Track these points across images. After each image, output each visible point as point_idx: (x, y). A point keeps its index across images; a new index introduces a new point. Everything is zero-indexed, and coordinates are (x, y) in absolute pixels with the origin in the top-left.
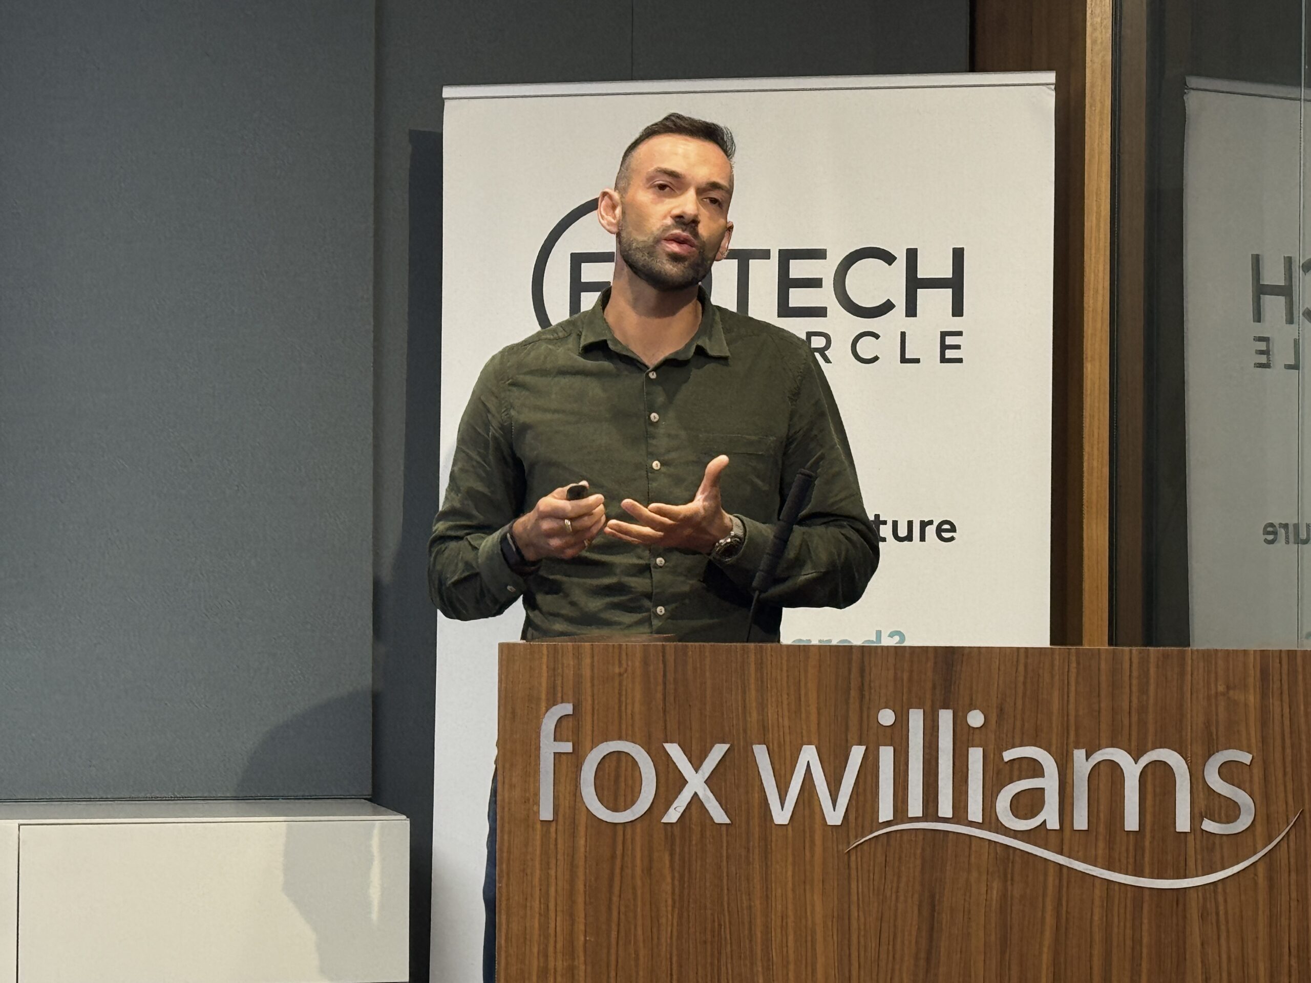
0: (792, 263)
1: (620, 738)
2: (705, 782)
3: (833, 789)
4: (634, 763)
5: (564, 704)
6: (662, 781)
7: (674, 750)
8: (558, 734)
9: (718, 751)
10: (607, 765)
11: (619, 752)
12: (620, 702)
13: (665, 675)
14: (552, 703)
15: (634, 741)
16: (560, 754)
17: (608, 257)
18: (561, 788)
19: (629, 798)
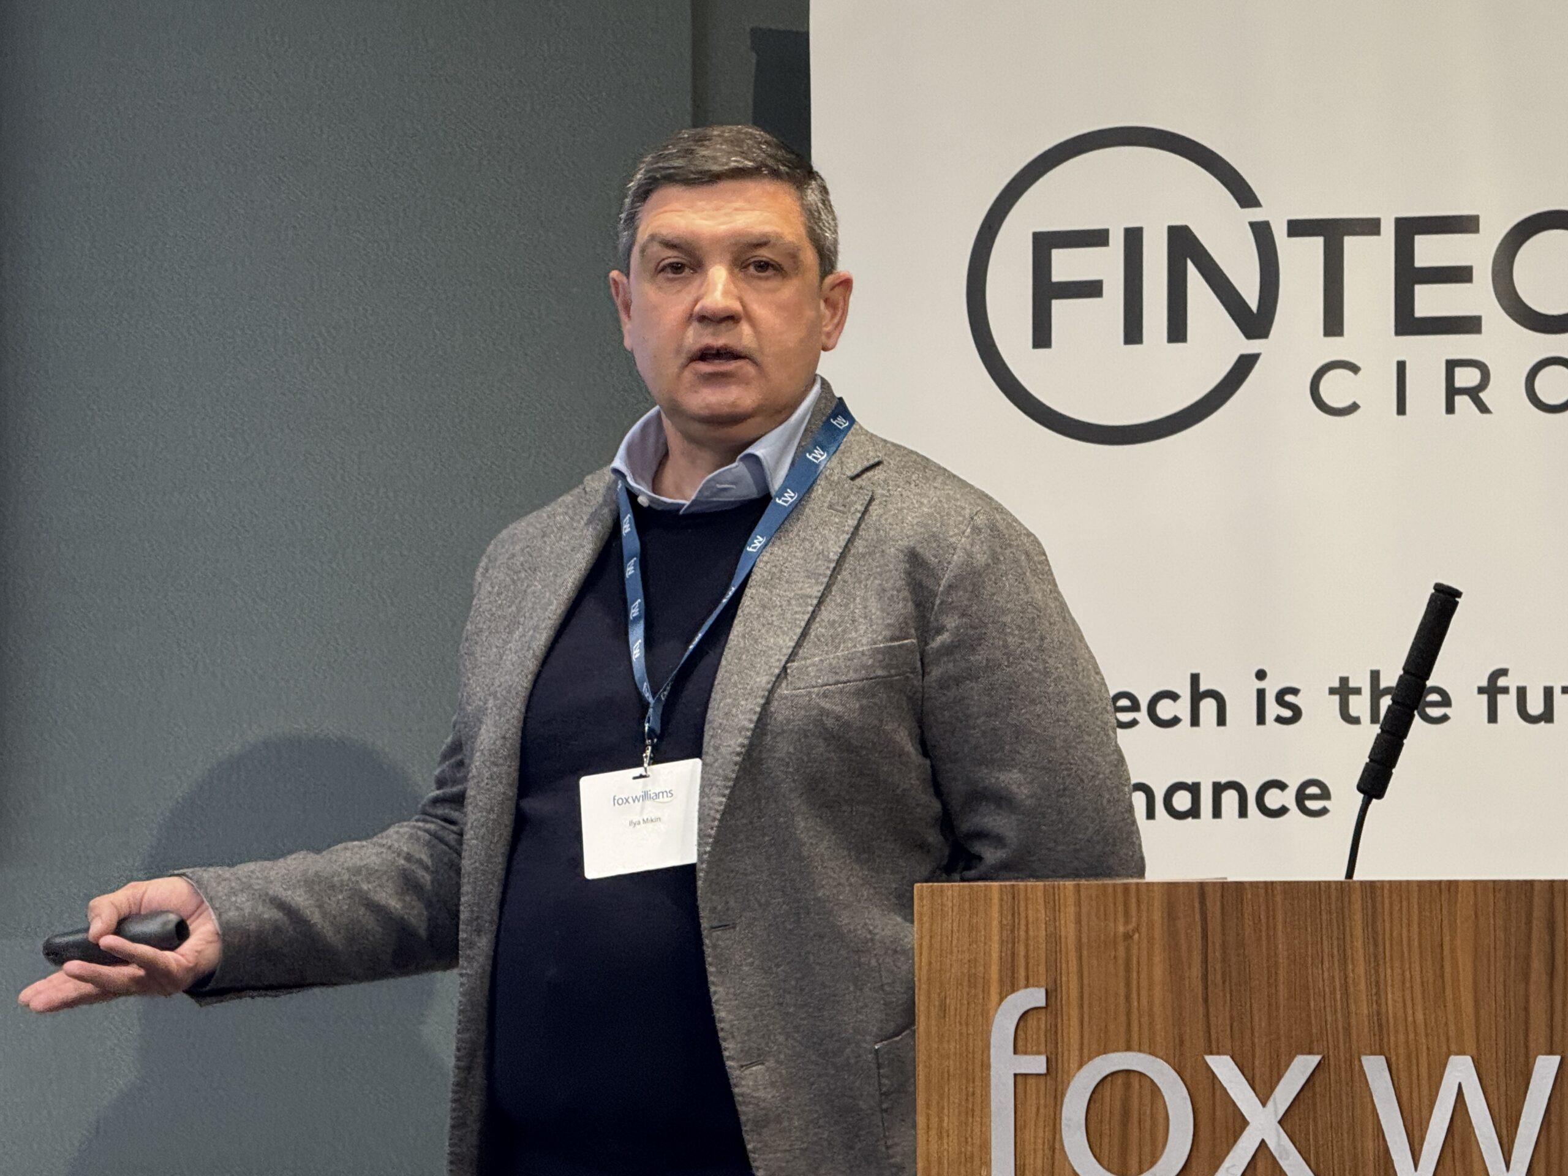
0: (1420, 240)
1: (1129, 1049)
2: (1280, 1122)
3: (1504, 1132)
4: (1155, 1090)
5: (1028, 990)
6: (1204, 1119)
7: (1223, 1067)
8: (1020, 1043)
9: (1302, 1067)
10: (1107, 1094)
11: (1128, 1072)
12: (1128, 984)
13: (1205, 937)
14: (1010, 986)
15: (1153, 1053)
16: (1025, 1076)
17: (1097, 238)
18: (1029, 1135)
19: (1147, 1149)
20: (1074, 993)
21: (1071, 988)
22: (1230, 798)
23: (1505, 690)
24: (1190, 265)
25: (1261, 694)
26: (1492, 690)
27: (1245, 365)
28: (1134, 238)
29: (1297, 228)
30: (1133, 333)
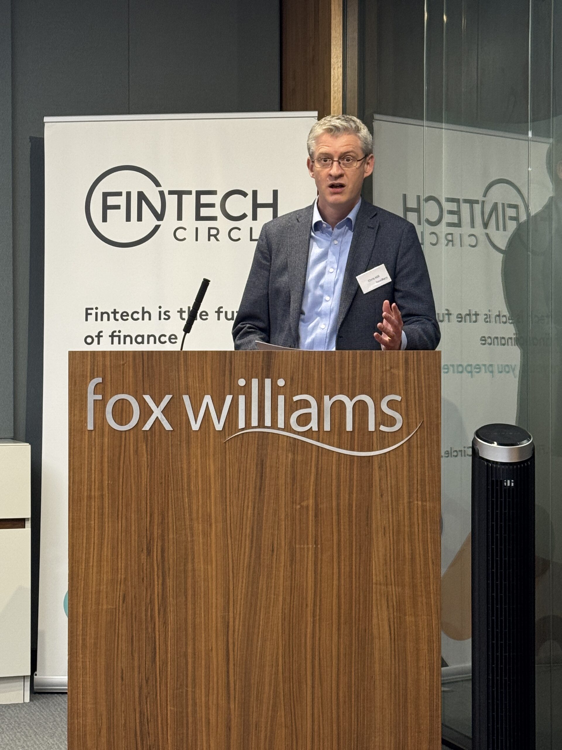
0: (202, 196)
1: (123, 393)
2: (162, 412)
3: (218, 415)
4: (130, 404)
5: (97, 378)
7: (148, 398)
9: (167, 399)
11: (123, 399)
12: (123, 377)
13: (143, 365)
14: (93, 377)
15: (129, 394)
16: (97, 400)
17: (119, 194)
18: (97, 415)
19: (128, 419)
20: (109, 379)
21: (108, 378)
22: (152, 339)
23: (222, 312)
24: (143, 201)
25: (160, 312)
26: (219, 312)
27: (157, 227)
28: (129, 194)
29: (171, 193)
30: (128, 219)
